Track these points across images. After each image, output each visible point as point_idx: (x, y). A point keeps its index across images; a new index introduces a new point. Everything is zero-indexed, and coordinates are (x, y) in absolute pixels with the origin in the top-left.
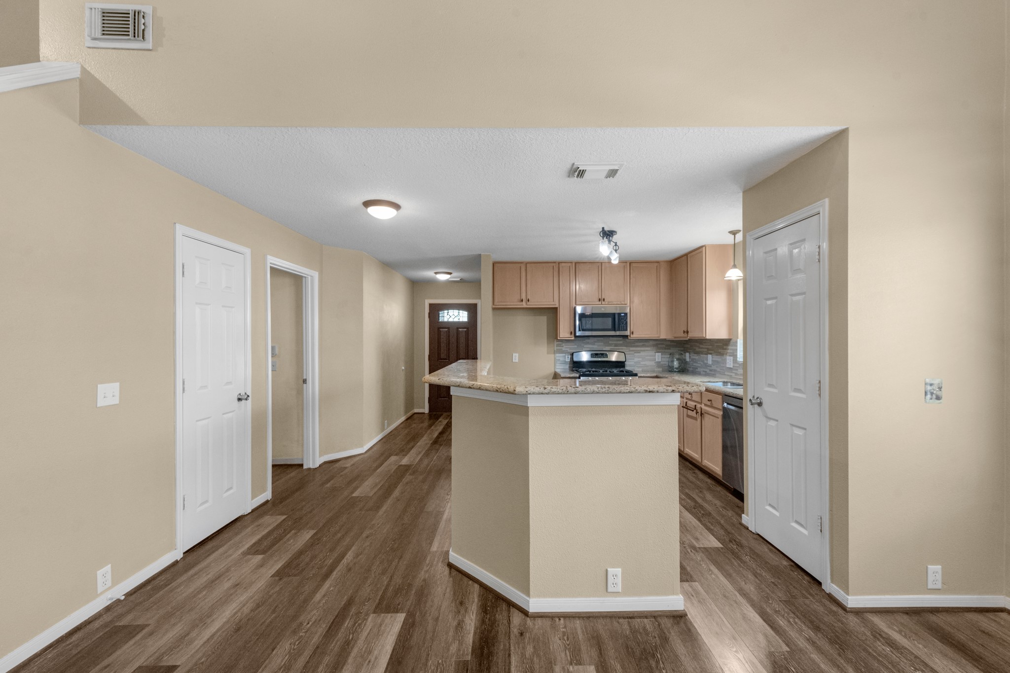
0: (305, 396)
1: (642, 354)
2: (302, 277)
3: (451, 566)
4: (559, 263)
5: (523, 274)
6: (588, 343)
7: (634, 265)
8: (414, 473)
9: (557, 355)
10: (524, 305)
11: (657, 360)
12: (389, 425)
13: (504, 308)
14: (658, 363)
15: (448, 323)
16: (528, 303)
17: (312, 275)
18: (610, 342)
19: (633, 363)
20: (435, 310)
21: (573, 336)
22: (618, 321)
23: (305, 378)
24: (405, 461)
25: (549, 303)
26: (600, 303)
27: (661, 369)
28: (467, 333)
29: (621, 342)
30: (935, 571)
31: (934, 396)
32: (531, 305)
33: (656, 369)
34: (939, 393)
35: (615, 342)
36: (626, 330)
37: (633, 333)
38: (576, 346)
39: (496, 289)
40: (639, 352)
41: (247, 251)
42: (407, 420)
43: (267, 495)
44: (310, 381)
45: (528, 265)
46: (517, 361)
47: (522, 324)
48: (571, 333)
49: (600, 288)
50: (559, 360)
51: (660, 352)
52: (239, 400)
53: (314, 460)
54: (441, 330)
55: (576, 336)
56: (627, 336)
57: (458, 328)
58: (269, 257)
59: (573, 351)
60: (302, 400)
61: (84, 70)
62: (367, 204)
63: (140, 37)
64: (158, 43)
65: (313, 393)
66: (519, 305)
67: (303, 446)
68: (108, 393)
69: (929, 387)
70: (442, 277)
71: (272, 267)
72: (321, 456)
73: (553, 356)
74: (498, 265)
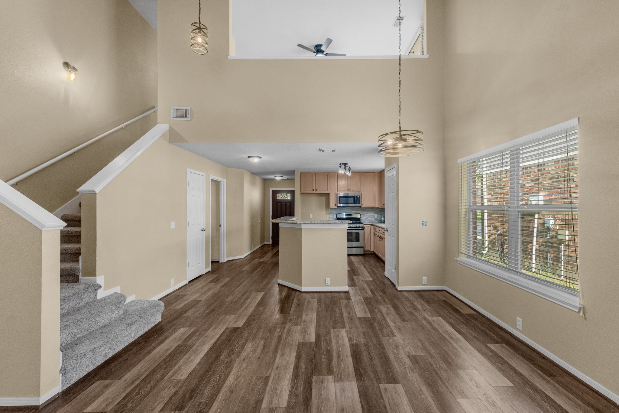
0: (220, 232)
1: (369, 214)
2: (220, 181)
3: (279, 284)
4: (330, 173)
5: (314, 178)
6: (344, 210)
7: (363, 174)
8: (265, 264)
9: (330, 215)
10: (314, 192)
11: (375, 217)
12: (254, 248)
13: (305, 194)
14: (376, 218)
15: (281, 199)
16: (316, 191)
17: (223, 181)
18: (354, 209)
19: (364, 219)
20: (275, 193)
21: (336, 206)
22: (357, 199)
23: (220, 224)
24: (262, 260)
25: (326, 191)
26: (348, 191)
27: (377, 222)
28: (290, 204)
29: (359, 209)
30: (425, 279)
32: (318, 192)
33: (375, 222)
34: (426, 224)
35: (356, 209)
36: (360, 203)
37: (363, 205)
38: (338, 211)
39: (302, 185)
40: (367, 213)
41: (204, 174)
42: (261, 247)
43: (209, 269)
44: (222, 226)
45: (316, 174)
46: (312, 218)
47: (314, 200)
48: (335, 205)
49: (349, 185)
50: (331, 217)
51: (376, 214)
52: (202, 230)
53: (224, 259)
54: (278, 203)
55: (337, 206)
56: (360, 206)
57: (286, 202)
58: (211, 175)
59: (337, 213)
60: (219, 234)
61: (170, 126)
62: (249, 157)
63: (187, 116)
64: (192, 118)
65: (224, 231)
66: (312, 192)
67: (219, 253)
68: (173, 225)
69: (423, 222)
70: (278, 178)
71: (211, 180)
72: (226, 258)
73: (328, 215)
74: (303, 174)
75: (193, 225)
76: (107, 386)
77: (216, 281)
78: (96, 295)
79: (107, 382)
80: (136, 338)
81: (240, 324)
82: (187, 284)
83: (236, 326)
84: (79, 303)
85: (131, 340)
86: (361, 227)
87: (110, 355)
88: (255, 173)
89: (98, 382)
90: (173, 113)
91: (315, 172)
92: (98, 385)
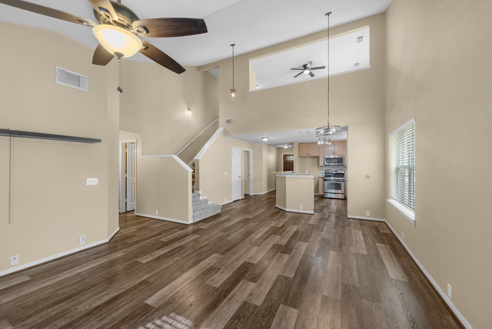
2: (249, 151)
3: (275, 207)
5: (308, 146)
9: (321, 171)
10: (308, 155)
12: (270, 190)
13: (302, 157)
15: (288, 160)
17: (251, 151)
20: (285, 156)
22: (340, 160)
23: (250, 174)
25: (316, 155)
26: (334, 155)
30: (368, 213)
31: (368, 178)
32: (310, 156)
35: (341, 167)
36: (343, 163)
37: (345, 164)
38: (327, 168)
39: (300, 151)
41: (240, 148)
43: (243, 197)
45: (309, 144)
46: (307, 172)
47: (309, 161)
48: (324, 164)
49: (334, 150)
50: (321, 172)
52: (239, 177)
53: (252, 194)
54: (287, 163)
56: (343, 165)
58: (244, 148)
59: (325, 170)
60: (249, 180)
61: (224, 128)
62: (262, 138)
63: (231, 123)
64: (233, 123)
65: (251, 178)
66: (307, 156)
67: (249, 190)
68: (226, 173)
69: (367, 176)
70: (286, 147)
71: (244, 151)
72: (253, 193)
73: (319, 171)
74: (300, 144)
75: (235, 174)
76: (204, 224)
77: (245, 202)
78: (199, 198)
79: (204, 223)
80: (212, 215)
81: (250, 218)
82: (232, 202)
83: (248, 218)
84: (195, 199)
85: (210, 216)
86: (342, 180)
87: (204, 218)
88: (270, 145)
89: (202, 223)
90: (225, 122)
91: (309, 142)
92: (201, 224)
